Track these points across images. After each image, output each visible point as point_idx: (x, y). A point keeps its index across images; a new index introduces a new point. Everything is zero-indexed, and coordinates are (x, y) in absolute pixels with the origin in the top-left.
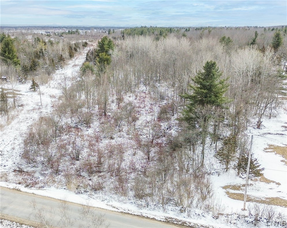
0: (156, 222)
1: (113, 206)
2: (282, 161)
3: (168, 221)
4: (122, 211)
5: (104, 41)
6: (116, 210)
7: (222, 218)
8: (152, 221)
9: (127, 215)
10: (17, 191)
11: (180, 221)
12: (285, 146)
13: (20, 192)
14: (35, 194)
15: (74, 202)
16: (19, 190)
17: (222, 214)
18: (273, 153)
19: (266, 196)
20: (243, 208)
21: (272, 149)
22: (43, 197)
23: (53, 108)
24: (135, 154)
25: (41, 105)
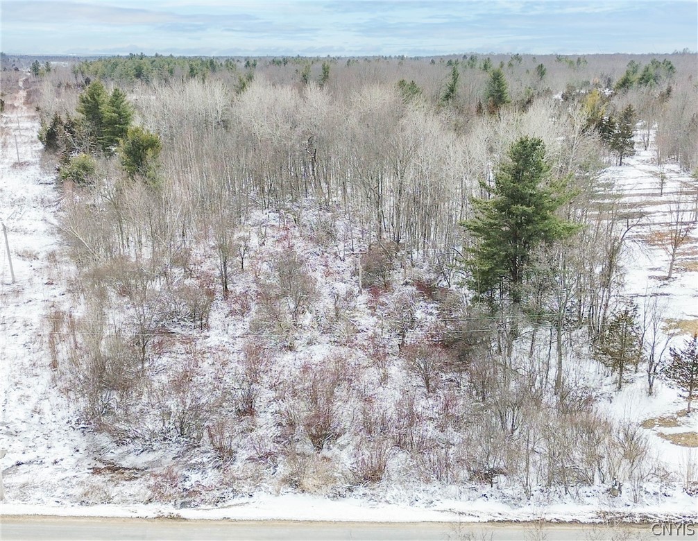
5: (99, 95)
6: (475, 519)
8: (576, 528)
12: (693, 318)
13: (186, 522)
14: (235, 520)
15: (355, 519)
16: (178, 518)
22: (261, 523)
23: (52, 286)
24: (384, 379)
25: (14, 282)
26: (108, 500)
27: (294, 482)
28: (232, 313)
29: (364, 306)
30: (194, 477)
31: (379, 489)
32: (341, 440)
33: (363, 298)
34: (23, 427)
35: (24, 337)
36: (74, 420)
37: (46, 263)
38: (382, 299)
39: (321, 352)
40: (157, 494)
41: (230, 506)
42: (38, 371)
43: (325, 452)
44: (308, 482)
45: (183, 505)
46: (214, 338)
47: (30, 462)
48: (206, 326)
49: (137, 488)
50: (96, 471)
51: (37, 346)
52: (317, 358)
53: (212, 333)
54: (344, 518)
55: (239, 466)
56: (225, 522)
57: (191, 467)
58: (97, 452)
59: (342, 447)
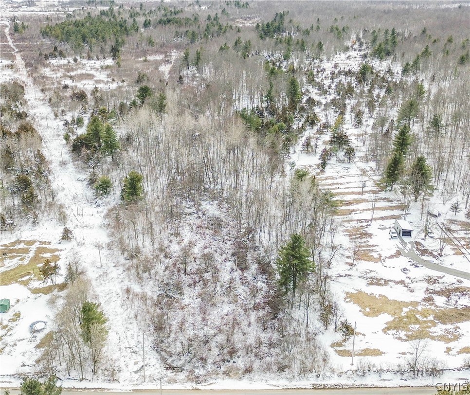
0: (308, 390)
1: (274, 385)
2: (360, 311)
3: (315, 387)
4: (283, 388)
6: (279, 388)
7: (343, 375)
8: (305, 390)
9: (288, 390)
10: (196, 391)
11: (321, 385)
16: (198, 389)
17: (342, 373)
18: (352, 303)
19: (361, 349)
20: (351, 363)
21: (349, 297)
23: (117, 268)
24: (249, 325)
25: (101, 266)
26: (175, 381)
27: (227, 374)
28: (189, 286)
29: (238, 278)
30: (197, 371)
31: (252, 375)
32: (239, 354)
33: (237, 274)
34: (137, 349)
35: (119, 302)
36: (152, 346)
37: (108, 252)
38: (245, 275)
39: (227, 308)
40: (189, 379)
41: (210, 384)
42: (131, 321)
43: (234, 360)
44: (231, 374)
45: (197, 383)
46: (186, 300)
47: (146, 366)
48: (181, 294)
49: (182, 376)
50: (167, 369)
51: (125, 307)
52: (225, 312)
53: (185, 297)
54: (244, 389)
55: (209, 367)
56: (211, 391)
57: (195, 368)
58: (164, 360)
59: (239, 357)
